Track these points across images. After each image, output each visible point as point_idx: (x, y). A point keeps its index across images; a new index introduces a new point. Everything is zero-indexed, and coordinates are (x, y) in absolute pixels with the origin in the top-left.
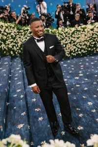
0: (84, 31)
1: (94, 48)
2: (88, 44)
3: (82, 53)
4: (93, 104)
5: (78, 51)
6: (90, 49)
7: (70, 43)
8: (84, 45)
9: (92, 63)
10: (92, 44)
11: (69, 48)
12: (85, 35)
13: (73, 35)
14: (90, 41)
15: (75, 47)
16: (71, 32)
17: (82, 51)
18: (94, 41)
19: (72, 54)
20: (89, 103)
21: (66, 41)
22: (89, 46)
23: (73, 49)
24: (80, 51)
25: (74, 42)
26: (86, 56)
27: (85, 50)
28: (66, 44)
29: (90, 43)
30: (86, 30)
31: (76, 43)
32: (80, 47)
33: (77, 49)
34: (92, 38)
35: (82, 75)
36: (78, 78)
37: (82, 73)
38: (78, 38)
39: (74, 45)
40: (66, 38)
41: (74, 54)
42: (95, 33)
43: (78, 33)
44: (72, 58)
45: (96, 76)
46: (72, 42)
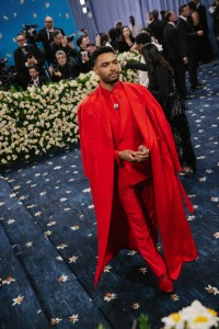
0: (84, 86)
7: (60, 117)
11: (59, 129)
13: (63, 99)
15: (72, 125)
16: (57, 93)
19: (69, 139)
21: (50, 113)
23: (68, 130)
25: (69, 113)
28: (51, 121)
30: (87, 84)
31: (72, 115)
33: (77, 128)
36: (89, 190)
38: (75, 104)
39: (69, 121)
40: (49, 107)
41: (73, 141)
43: (72, 92)
44: (71, 150)
46: (64, 113)
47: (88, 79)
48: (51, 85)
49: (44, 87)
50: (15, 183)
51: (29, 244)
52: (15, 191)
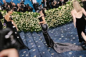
1: (68, 19)
2: (64, 17)
3: (62, 23)
4: (72, 53)
5: (58, 22)
6: (66, 20)
7: (53, 18)
8: (62, 18)
9: (68, 29)
10: (67, 17)
11: (53, 22)
12: (62, 12)
13: (54, 14)
14: (65, 16)
15: (56, 21)
16: (53, 12)
17: (61, 22)
18: (67, 15)
19: (55, 25)
20: (70, 53)
21: (51, 17)
22: (65, 18)
23: (55, 22)
24: (60, 22)
25: (56, 17)
26: (64, 25)
27: (63, 21)
28: (51, 19)
29: (65, 17)
30: (61, 9)
31: (57, 18)
32: (60, 20)
33: (58, 21)
34: (66, 13)
35: (63, 36)
36: (61, 39)
37: (63, 35)
38: (57, 15)
39: (56, 19)
40: (50, 16)
41: (57, 25)
42: (67, 10)
43: (57, 11)
44: (56, 27)
45: (72, 36)
46: (54, 17)
47: (61, 8)
48: (51, 10)
49: (49, 10)
50: (41, 36)
51: (44, 53)
52: (40, 38)
